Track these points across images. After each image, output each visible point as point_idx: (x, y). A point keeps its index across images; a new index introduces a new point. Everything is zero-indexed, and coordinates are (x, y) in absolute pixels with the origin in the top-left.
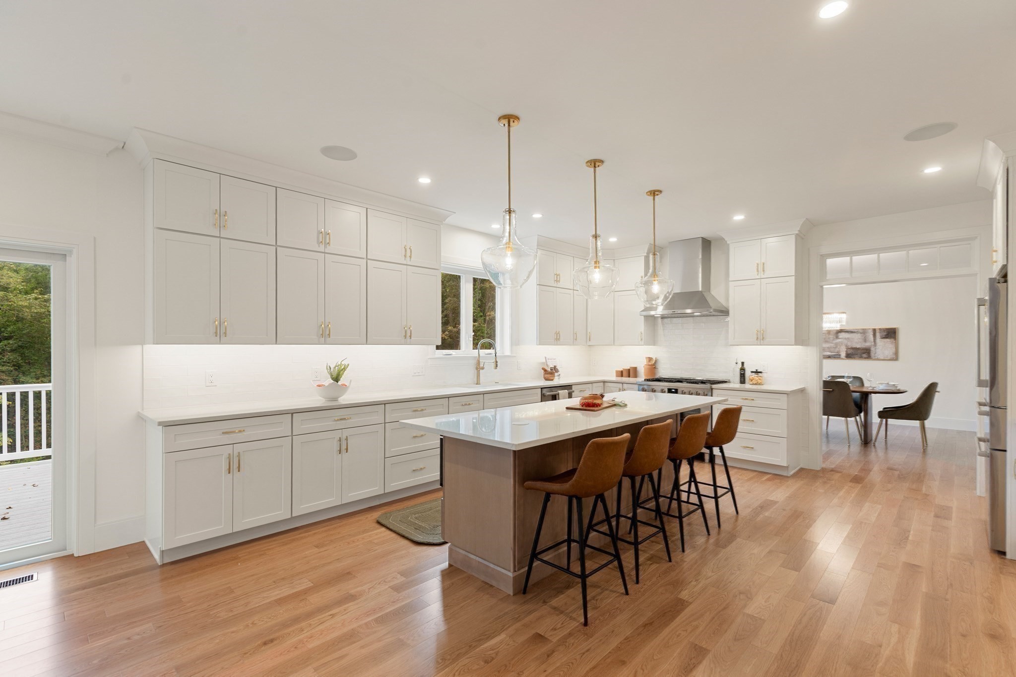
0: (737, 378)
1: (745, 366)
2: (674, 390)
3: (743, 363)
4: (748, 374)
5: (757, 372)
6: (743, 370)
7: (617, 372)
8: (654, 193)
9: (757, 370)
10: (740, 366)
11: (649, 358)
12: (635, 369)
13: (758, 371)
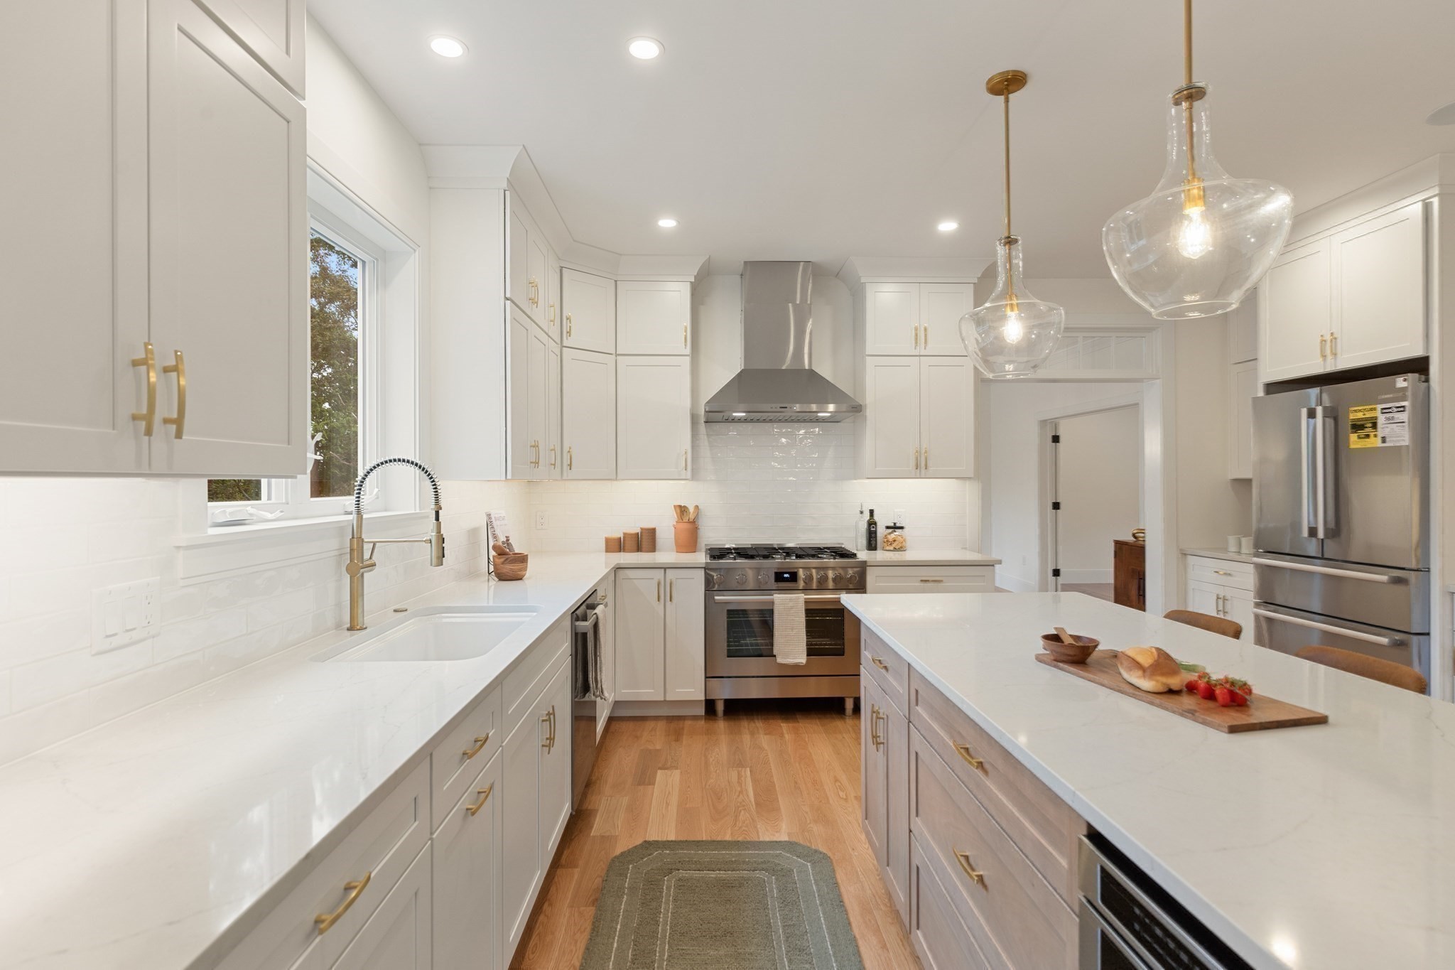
0: (863, 541)
1: (876, 518)
2: (786, 575)
3: (872, 512)
4: (881, 531)
5: (895, 527)
6: (872, 524)
7: (608, 541)
8: (1008, 84)
9: (895, 524)
10: (867, 516)
11: (680, 506)
12: (652, 532)
13: (898, 525)
